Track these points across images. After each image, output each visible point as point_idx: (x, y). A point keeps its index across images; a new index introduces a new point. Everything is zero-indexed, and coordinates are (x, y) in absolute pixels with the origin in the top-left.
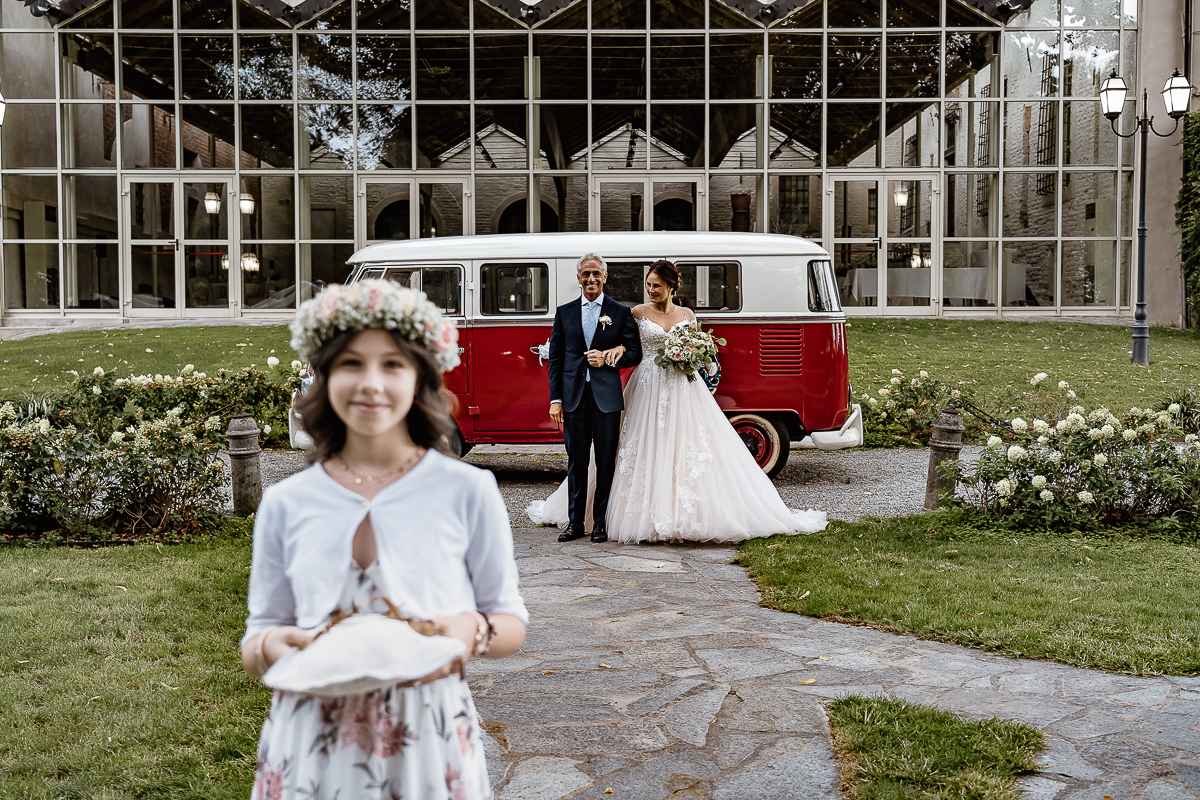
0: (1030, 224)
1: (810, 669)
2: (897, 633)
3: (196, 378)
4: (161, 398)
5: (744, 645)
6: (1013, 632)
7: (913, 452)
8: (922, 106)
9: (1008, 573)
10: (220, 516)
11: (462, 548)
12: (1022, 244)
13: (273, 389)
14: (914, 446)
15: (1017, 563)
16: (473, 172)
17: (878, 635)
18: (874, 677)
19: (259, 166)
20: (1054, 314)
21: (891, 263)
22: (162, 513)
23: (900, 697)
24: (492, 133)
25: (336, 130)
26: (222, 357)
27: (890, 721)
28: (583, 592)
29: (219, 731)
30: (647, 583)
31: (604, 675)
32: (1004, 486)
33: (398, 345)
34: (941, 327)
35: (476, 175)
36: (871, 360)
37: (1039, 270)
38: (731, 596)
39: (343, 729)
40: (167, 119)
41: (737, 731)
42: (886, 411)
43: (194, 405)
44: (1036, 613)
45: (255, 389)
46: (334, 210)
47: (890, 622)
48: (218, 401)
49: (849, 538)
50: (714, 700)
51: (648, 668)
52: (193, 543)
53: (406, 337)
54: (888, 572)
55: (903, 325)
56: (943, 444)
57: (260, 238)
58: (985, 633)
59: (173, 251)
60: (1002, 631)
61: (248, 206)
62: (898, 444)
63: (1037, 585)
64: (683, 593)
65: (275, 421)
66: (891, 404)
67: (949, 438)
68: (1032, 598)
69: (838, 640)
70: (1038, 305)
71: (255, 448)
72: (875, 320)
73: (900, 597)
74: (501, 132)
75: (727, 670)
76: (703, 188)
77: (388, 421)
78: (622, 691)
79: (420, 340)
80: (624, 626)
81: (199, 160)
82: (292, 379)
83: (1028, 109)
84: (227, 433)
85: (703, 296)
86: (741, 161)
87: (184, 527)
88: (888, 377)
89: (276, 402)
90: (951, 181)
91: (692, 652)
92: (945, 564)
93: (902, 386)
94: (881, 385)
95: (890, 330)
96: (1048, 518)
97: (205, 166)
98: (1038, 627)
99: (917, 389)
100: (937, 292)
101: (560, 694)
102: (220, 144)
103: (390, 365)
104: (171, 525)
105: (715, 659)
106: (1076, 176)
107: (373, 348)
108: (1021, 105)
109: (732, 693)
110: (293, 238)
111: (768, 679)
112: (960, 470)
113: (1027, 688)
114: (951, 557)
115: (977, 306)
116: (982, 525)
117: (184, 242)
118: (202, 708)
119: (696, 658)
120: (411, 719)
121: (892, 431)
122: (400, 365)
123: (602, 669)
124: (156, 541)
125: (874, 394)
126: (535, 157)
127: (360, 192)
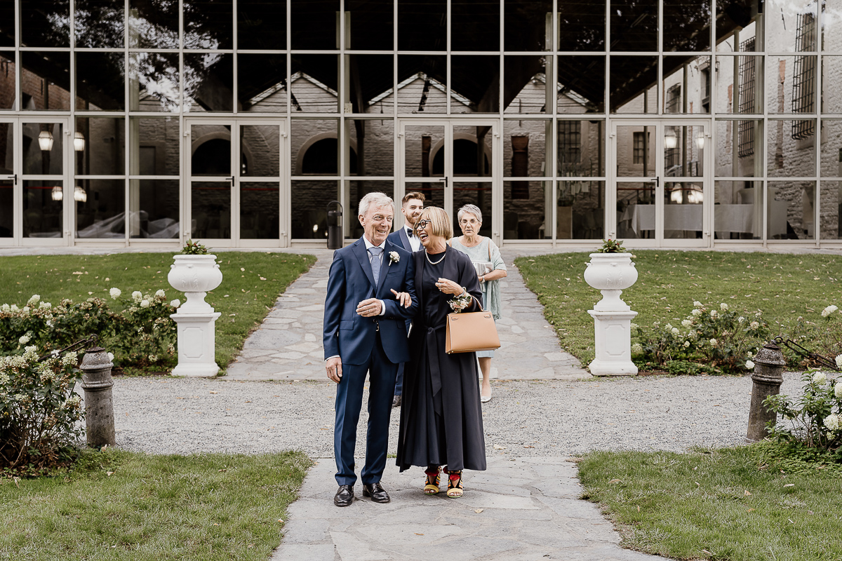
0: (784, 165)
3: (42, 309)
4: (8, 327)
7: (715, 379)
8: (687, 60)
10: (75, 449)
12: (778, 183)
13: (115, 319)
14: (715, 373)
16: (289, 115)
19: (87, 109)
20: (813, 246)
22: (19, 447)
24: (298, 79)
25: (152, 75)
26: (61, 285)
32: (834, 422)
34: (717, 258)
35: (292, 118)
36: (661, 290)
37: (793, 206)
38: (589, 536)
40: (4, 64)
42: (688, 340)
43: (40, 333)
45: (99, 318)
46: (154, 147)
48: (63, 330)
52: (50, 476)
55: (683, 257)
56: (765, 378)
57: (88, 173)
59: (12, 185)
61: (79, 144)
62: (701, 371)
64: (542, 532)
65: (117, 349)
66: (692, 334)
67: (771, 372)
70: (797, 238)
71: (108, 381)
72: (656, 252)
74: (306, 79)
76: (498, 131)
81: (32, 102)
82: (134, 309)
83: (782, 62)
84: (81, 367)
86: (520, 106)
87: (41, 460)
89: (118, 331)
93: (704, 317)
94: (683, 316)
95: (671, 261)
97: (38, 109)
99: (717, 320)
100: (708, 226)
102: (53, 88)
104: (27, 459)
106: (829, 123)
108: (776, 59)
110: (123, 173)
112: (787, 404)
115: (742, 239)
116: (811, 458)
117: (22, 177)
121: (694, 359)
124: (14, 475)
125: (679, 325)
126: (345, 102)
127: (186, 132)
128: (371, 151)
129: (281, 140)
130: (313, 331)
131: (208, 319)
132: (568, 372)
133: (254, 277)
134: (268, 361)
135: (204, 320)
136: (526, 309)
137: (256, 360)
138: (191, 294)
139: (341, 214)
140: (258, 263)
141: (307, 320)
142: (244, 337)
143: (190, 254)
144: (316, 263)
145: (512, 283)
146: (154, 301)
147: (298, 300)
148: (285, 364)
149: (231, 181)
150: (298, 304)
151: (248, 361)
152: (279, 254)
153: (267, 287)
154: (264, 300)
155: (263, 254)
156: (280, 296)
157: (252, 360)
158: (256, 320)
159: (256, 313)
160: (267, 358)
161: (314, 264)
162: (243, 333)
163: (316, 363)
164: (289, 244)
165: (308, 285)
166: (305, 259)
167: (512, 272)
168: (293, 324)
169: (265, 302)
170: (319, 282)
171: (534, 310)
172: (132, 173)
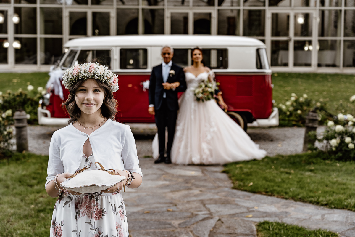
1: (250, 212)
2: (286, 199)
5: (225, 203)
6: (332, 198)
9: (334, 177)
10: (11, 152)
11: (120, 151)
13: (31, 100)
14: (300, 126)
15: (337, 173)
17: (279, 200)
18: (275, 215)
19: (20, 3)
21: (296, 49)
23: (284, 222)
26: (7, 85)
27: (279, 230)
28: (161, 183)
29: (19, 232)
30: (187, 180)
31: (169, 213)
32: (334, 142)
33: (99, 84)
38: (221, 185)
39: (82, 210)
41: (220, 233)
42: (289, 111)
44: (342, 191)
45: (23, 100)
47: (284, 195)
49: (270, 163)
50: (212, 223)
51: (187, 211)
53: (101, 82)
54: (284, 176)
56: (310, 125)
57: (21, 34)
58: (321, 199)
60: (328, 198)
61: (16, 19)
62: (294, 125)
63: (344, 181)
64: (201, 183)
65: (31, 113)
66: (291, 108)
67: (313, 122)
68: (342, 186)
69: (262, 201)
71: (25, 124)
73: (289, 185)
75: (218, 212)
76: (215, 15)
77: (95, 109)
78: (176, 219)
79: (106, 83)
80: (177, 195)
82: (38, 95)
84: (14, 117)
85: (214, 62)
88: (291, 97)
89: (32, 105)
90: (323, 13)
91: (204, 205)
92: (308, 173)
93: (296, 101)
94: (287, 100)
96: (352, 155)
98: (342, 197)
99: (302, 102)
100: (314, 61)
101: (152, 220)
103: (96, 91)
105: (213, 208)
107: (90, 85)
109: (219, 220)
111: (234, 215)
112: (317, 136)
113: (335, 219)
114: (311, 171)
118: (11, 224)
119: (206, 208)
120: (105, 207)
121: (292, 120)
122: (99, 91)
123: (168, 211)
125: (284, 104)
127: (66, 15)
172: (40, 34)
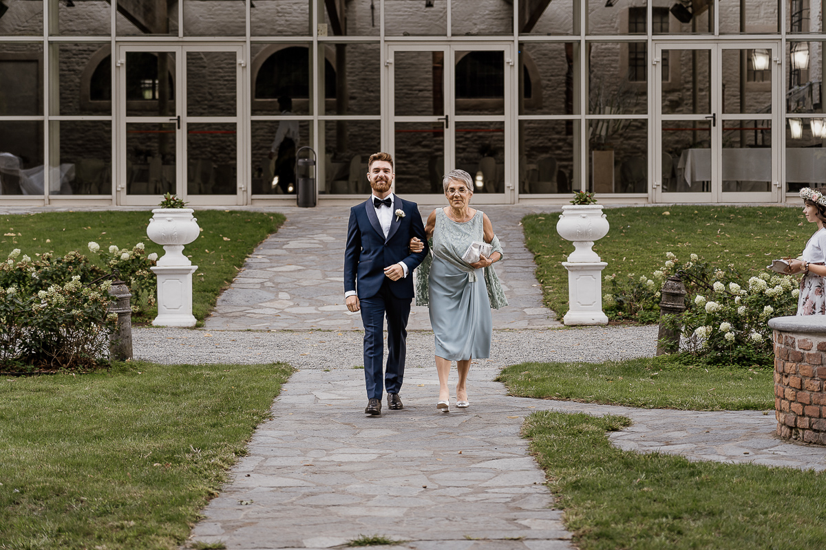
16: (248, 39)
32: (701, 331)
35: (251, 42)
47: (584, 398)
55: (729, 213)
56: (669, 305)
71: (128, 308)
76: (511, 58)
93: (675, 268)
100: (779, 176)
110: (42, 114)
126: (319, 22)
127: (119, 62)
128: (357, 65)
129: (239, 70)
130: (286, 290)
131: (187, 271)
132: (542, 323)
133: (216, 238)
134: (243, 315)
135: (182, 272)
136: (518, 269)
137: (231, 315)
138: (170, 247)
139: (315, 163)
140: (218, 223)
141: (280, 280)
142: (216, 295)
143: (169, 208)
144: (285, 222)
145: (511, 243)
146: (134, 254)
147: (268, 261)
148: (261, 318)
149: (176, 122)
150: (269, 265)
151: (223, 315)
152: (241, 212)
153: (232, 248)
154: (232, 261)
155: (221, 213)
156: (248, 257)
157: (227, 315)
158: (226, 280)
159: (224, 273)
160: (242, 314)
161: (282, 224)
162: (215, 290)
163: (291, 317)
164: (249, 200)
165: (278, 246)
166: (272, 218)
167: (515, 231)
168: (265, 284)
169: (233, 262)
170: (290, 242)
171: (527, 270)
172: (51, 112)
